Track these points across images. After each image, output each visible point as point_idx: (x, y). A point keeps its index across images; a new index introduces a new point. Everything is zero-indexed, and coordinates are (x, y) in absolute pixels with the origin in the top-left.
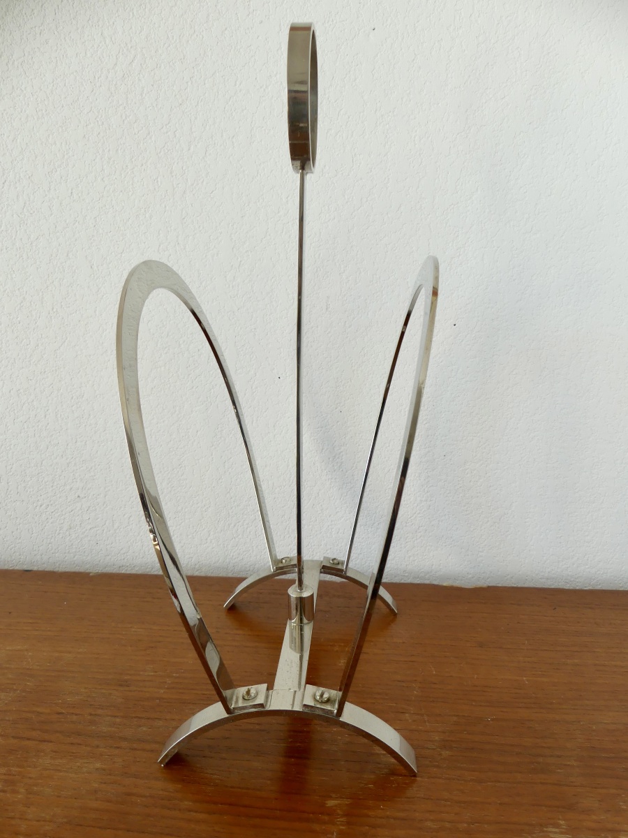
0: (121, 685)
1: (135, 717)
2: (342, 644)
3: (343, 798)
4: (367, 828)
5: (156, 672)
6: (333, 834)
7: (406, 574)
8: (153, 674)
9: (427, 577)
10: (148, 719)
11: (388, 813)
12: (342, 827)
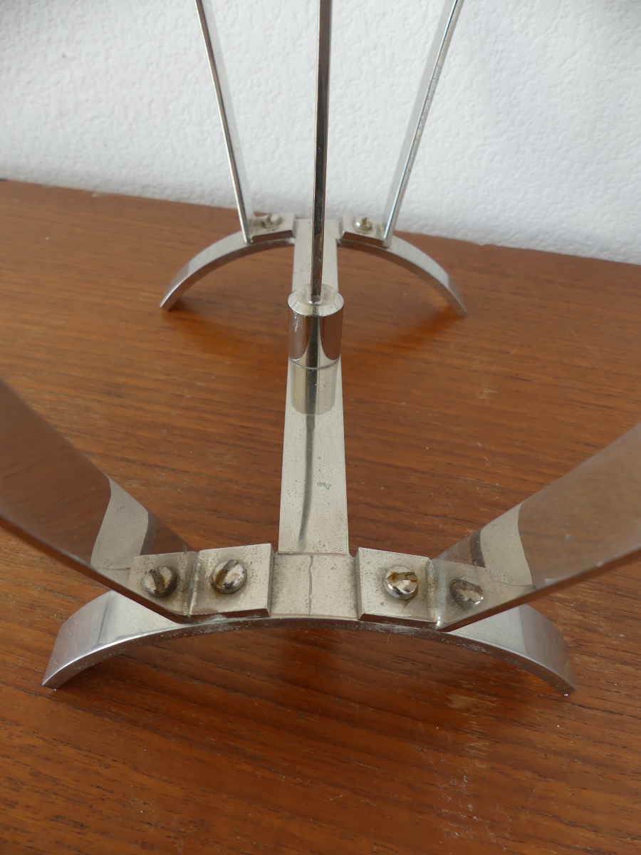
0: (109, 394)
1: (122, 459)
2: (486, 359)
3: (483, 692)
4: (529, 774)
5: (168, 375)
6: (461, 778)
7: (589, 243)
8: (163, 377)
9: (623, 250)
10: (144, 465)
11: (571, 743)
12: (478, 764)
